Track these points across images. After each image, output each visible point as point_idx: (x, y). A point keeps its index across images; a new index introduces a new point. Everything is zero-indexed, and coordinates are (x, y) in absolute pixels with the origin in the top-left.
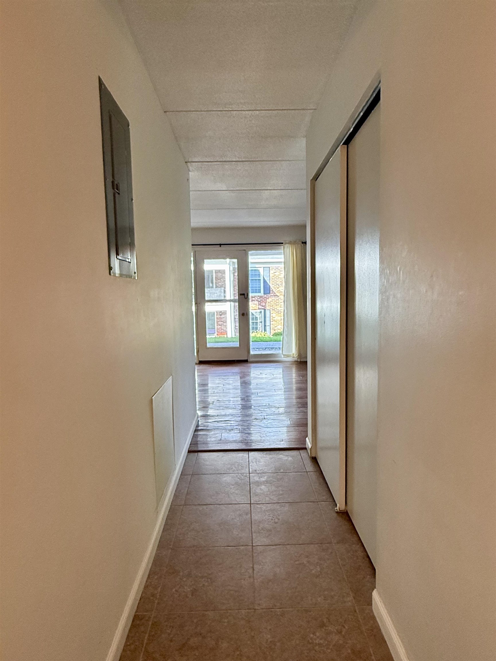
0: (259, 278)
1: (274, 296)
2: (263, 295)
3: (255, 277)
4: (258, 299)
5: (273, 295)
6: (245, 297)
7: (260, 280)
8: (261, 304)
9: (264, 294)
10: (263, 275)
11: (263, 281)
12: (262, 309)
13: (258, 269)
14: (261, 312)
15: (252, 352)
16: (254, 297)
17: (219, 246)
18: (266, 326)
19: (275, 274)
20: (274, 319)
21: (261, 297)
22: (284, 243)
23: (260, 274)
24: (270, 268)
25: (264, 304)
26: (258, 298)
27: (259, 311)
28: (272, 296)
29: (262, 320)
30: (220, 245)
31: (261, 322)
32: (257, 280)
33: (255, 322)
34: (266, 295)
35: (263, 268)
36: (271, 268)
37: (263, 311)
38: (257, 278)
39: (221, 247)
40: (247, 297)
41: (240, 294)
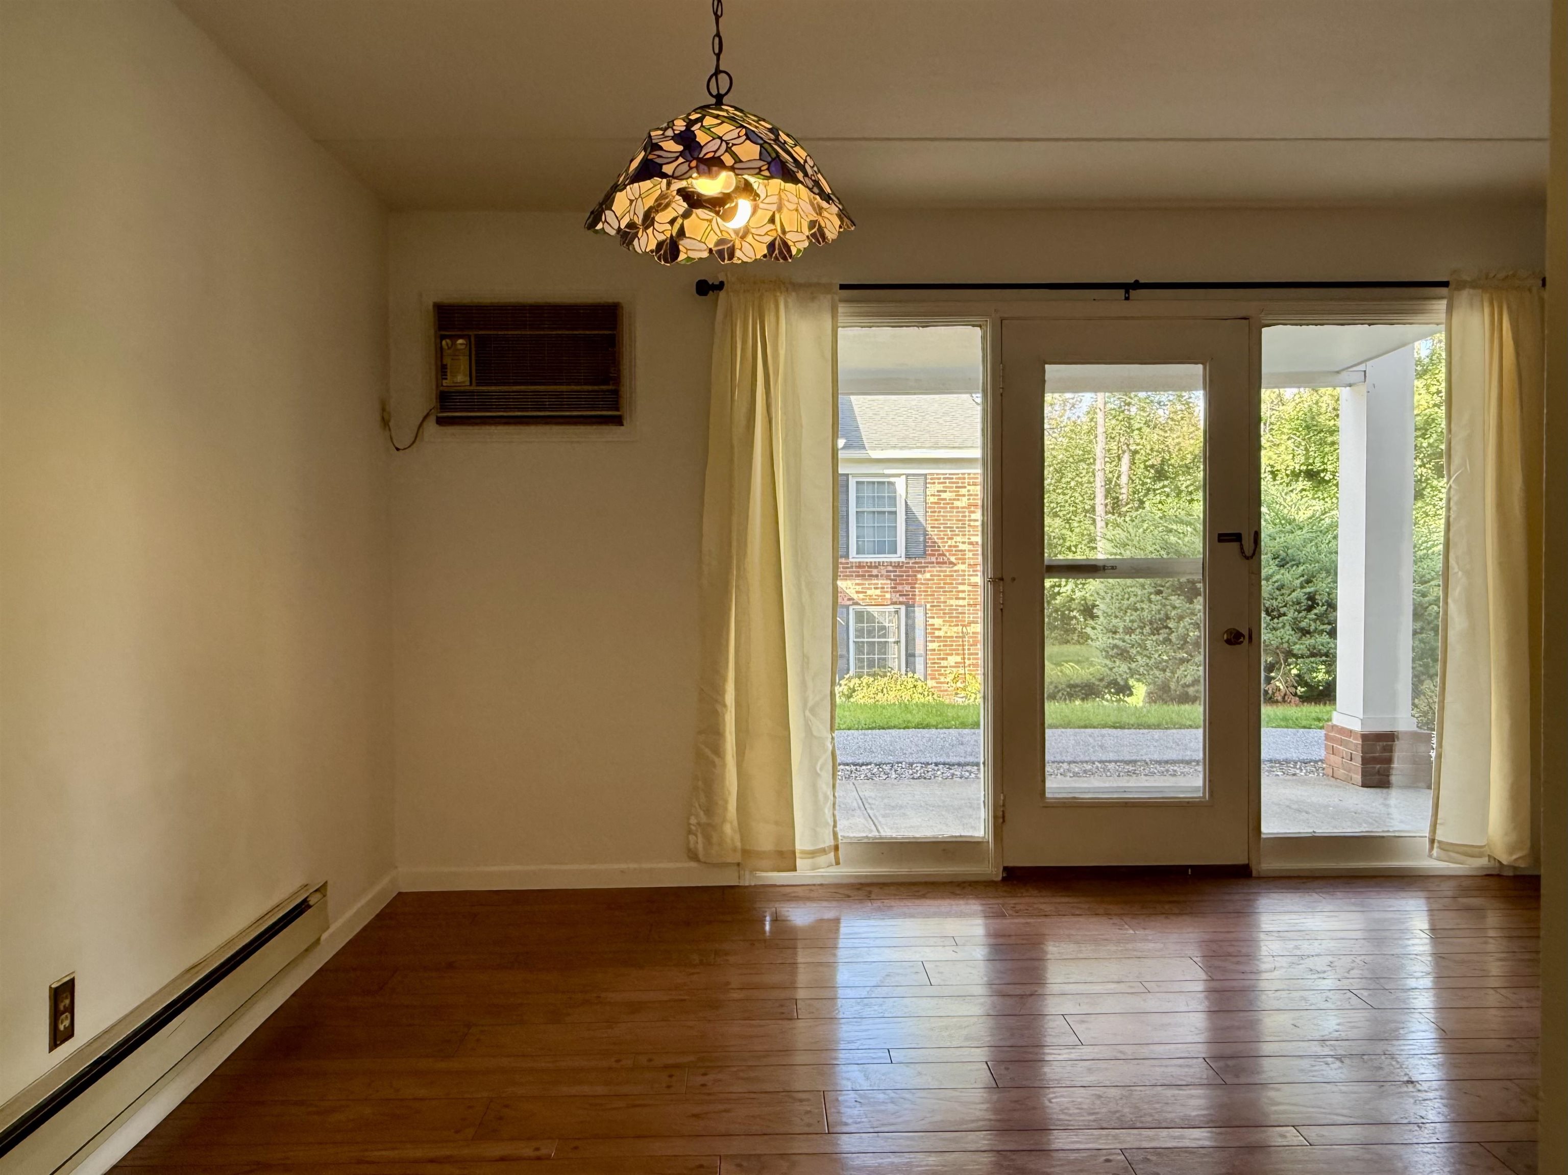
0: (893, 509)
1: (938, 563)
2: (903, 559)
3: (879, 506)
4: (887, 571)
5: (933, 559)
6: (1242, 552)
7: (895, 513)
8: (900, 588)
9: (908, 556)
10: (904, 497)
11: (904, 517)
12: (901, 603)
13: (892, 479)
14: (897, 612)
15: (1271, 826)
16: (876, 567)
17: (1122, 292)
18: (913, 655)
19: (944, 495)
20: (937, 633)
21: (898, 565)
22: (1452, 286)
23: (895, 498)
24: (926, 479)
25: (908, 588)
26: (890, 568)
27: (892, 608)
28: (933, 563)
29: (899, 636)
30: (1129, 288)
31: (897, 642)
32: (884, 512)
33: (879, 643)
34: (913, 561)
35: (904, 476)
36: (929, 477)
37: (903, 608)
38: (887, 509)
39: (1131, 298)
40: (1254, 554)
41: (1220, 535)
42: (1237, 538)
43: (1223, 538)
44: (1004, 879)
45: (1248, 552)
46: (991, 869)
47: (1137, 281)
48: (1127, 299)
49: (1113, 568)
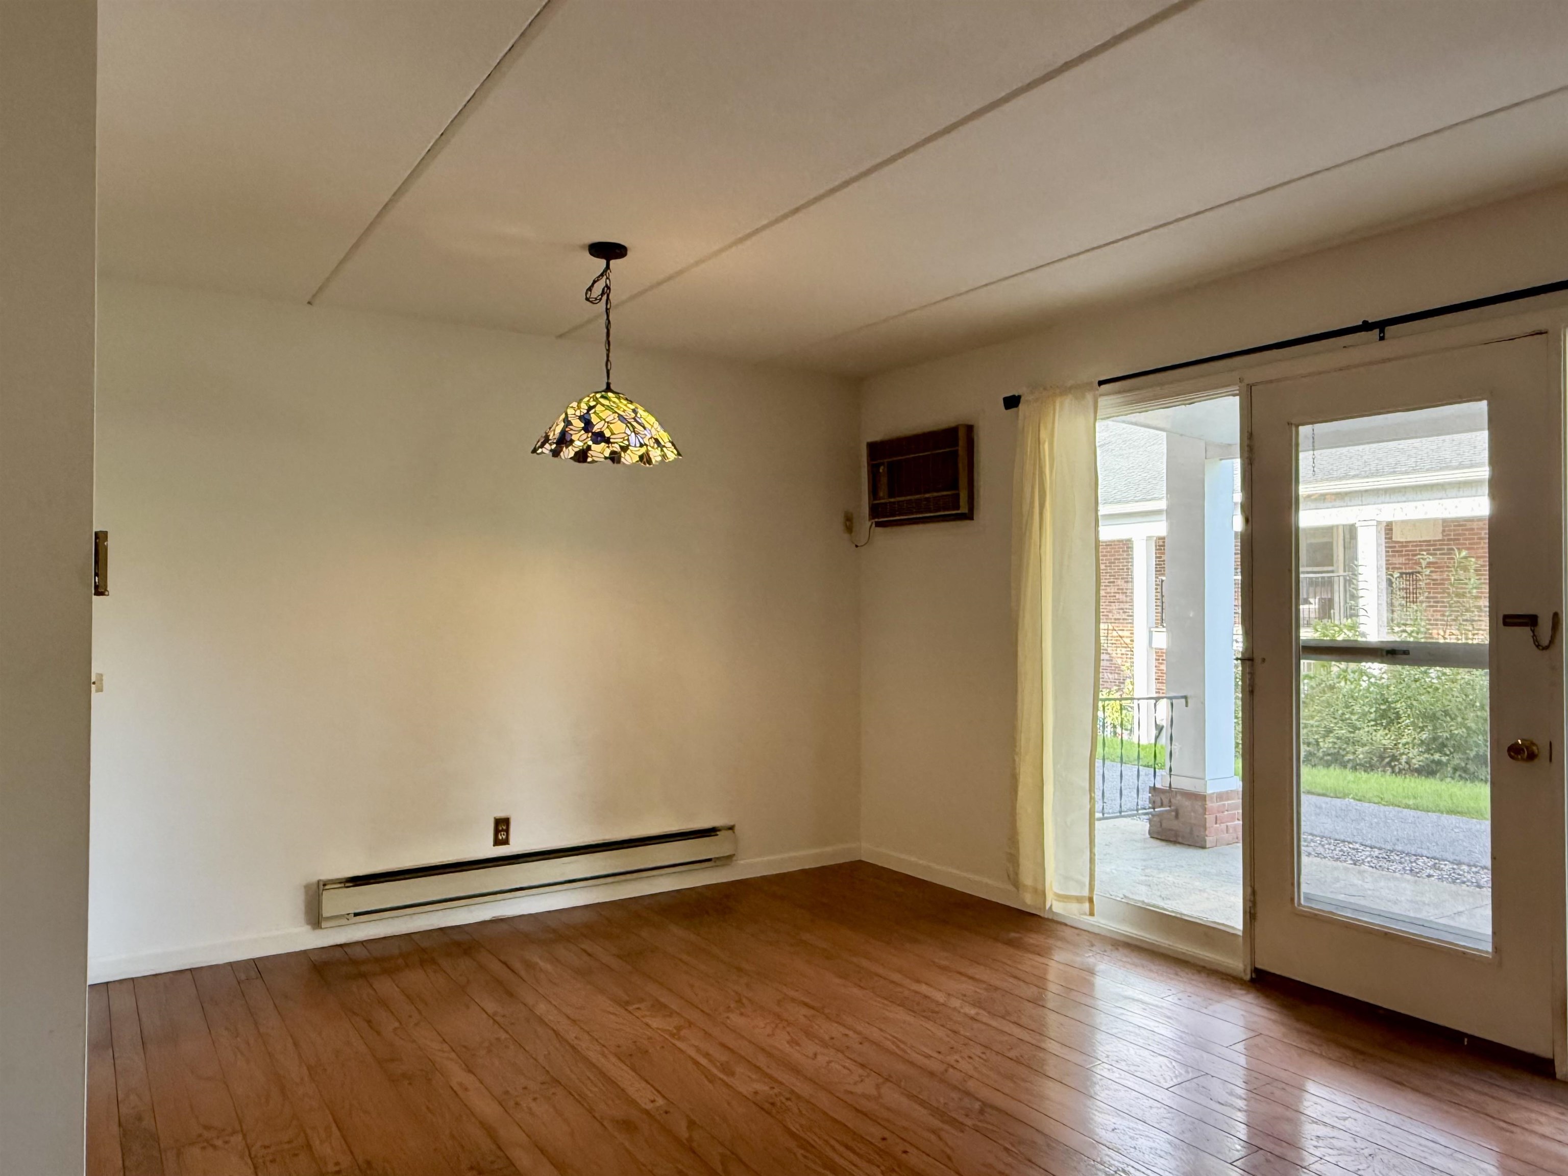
6: (1537, 639)
39: (1387, 336)
40: (1552, 641)
41: (1506, 617)
42: (1531, 621)
43: (1510, 620)
44: (1252, 980)
45: (1545, 641)
46: (1238, 964)
47: (1365, 322)
48: (1382, 339)
49: (1406, 652)
